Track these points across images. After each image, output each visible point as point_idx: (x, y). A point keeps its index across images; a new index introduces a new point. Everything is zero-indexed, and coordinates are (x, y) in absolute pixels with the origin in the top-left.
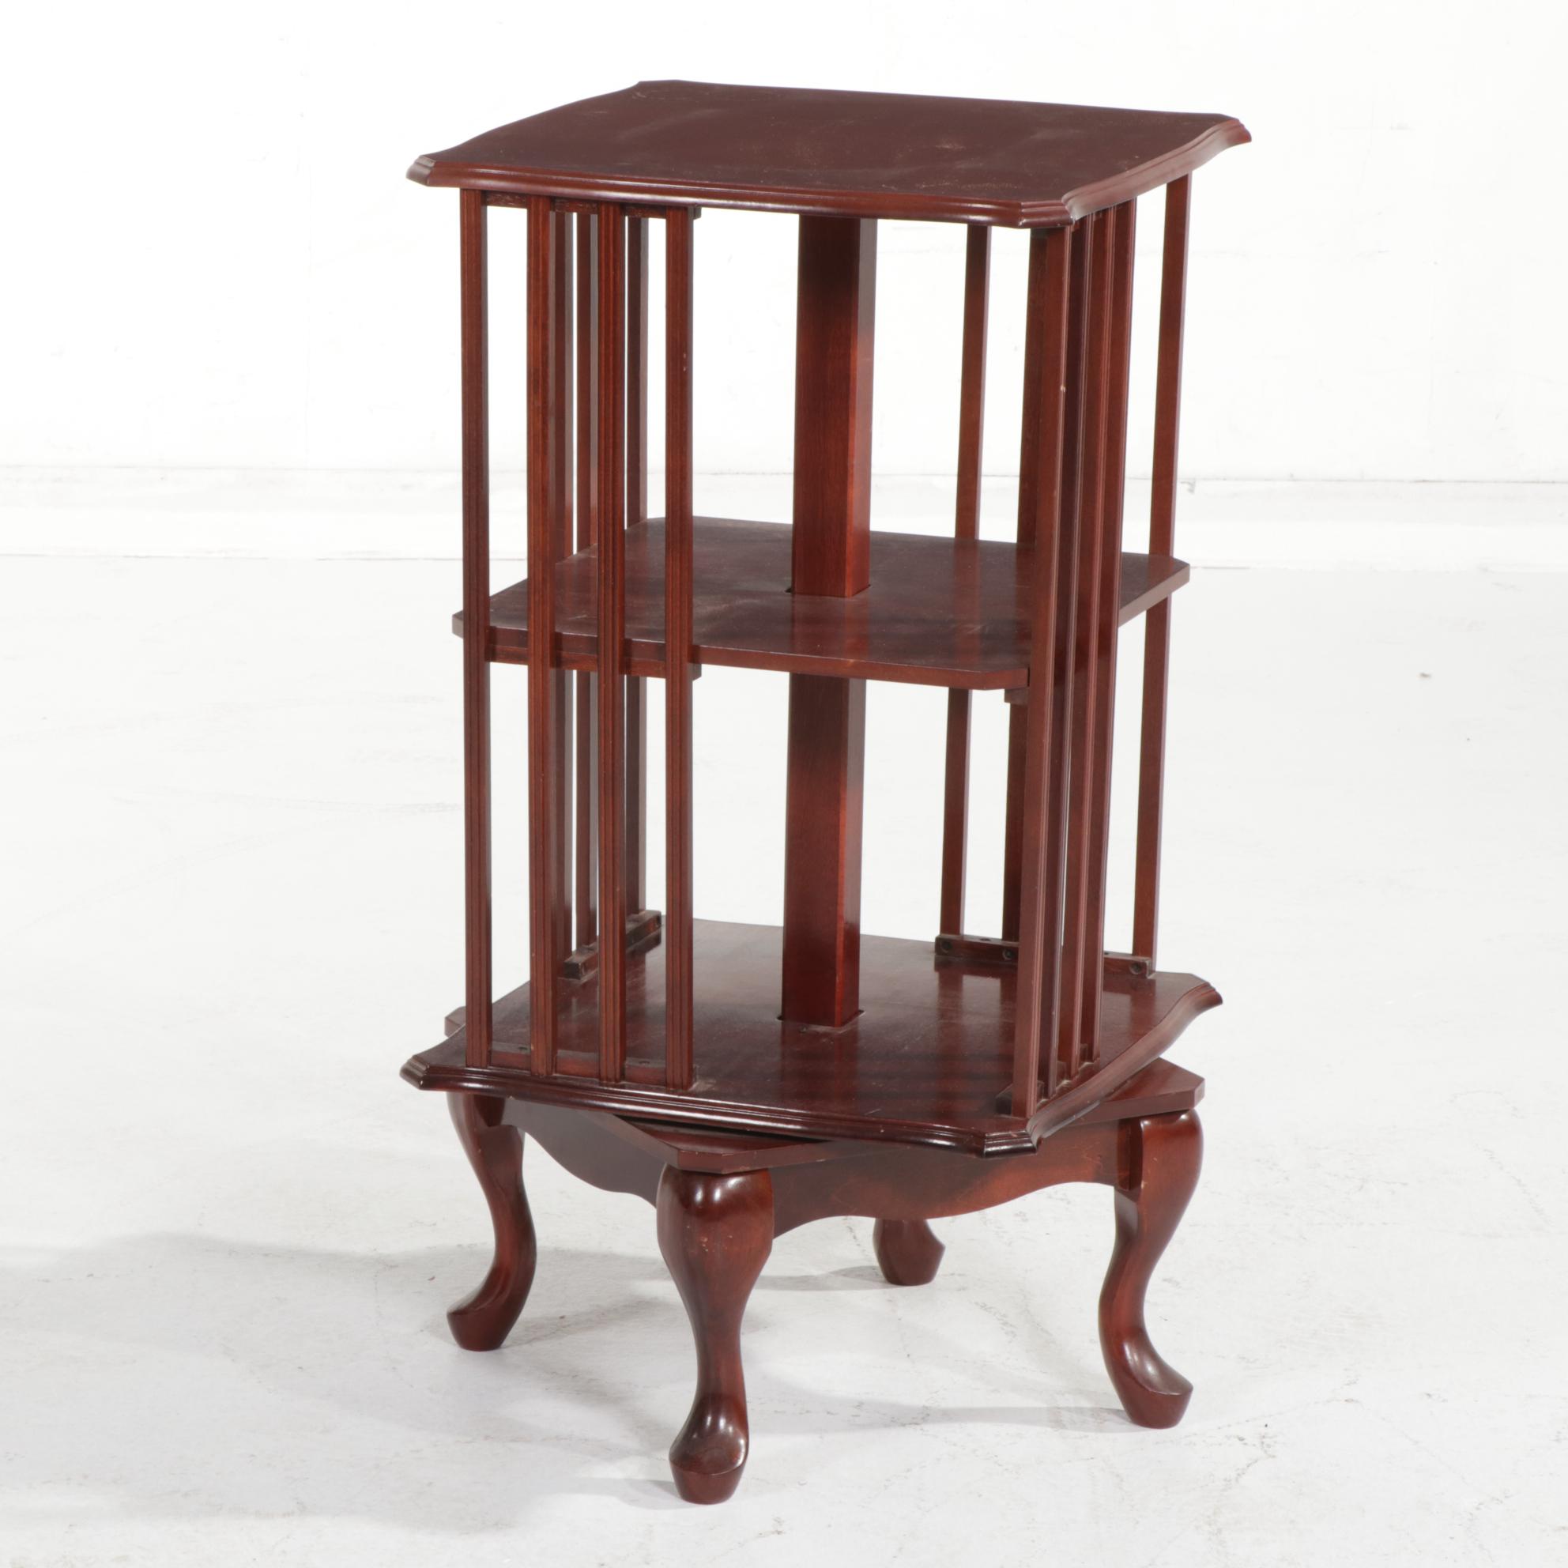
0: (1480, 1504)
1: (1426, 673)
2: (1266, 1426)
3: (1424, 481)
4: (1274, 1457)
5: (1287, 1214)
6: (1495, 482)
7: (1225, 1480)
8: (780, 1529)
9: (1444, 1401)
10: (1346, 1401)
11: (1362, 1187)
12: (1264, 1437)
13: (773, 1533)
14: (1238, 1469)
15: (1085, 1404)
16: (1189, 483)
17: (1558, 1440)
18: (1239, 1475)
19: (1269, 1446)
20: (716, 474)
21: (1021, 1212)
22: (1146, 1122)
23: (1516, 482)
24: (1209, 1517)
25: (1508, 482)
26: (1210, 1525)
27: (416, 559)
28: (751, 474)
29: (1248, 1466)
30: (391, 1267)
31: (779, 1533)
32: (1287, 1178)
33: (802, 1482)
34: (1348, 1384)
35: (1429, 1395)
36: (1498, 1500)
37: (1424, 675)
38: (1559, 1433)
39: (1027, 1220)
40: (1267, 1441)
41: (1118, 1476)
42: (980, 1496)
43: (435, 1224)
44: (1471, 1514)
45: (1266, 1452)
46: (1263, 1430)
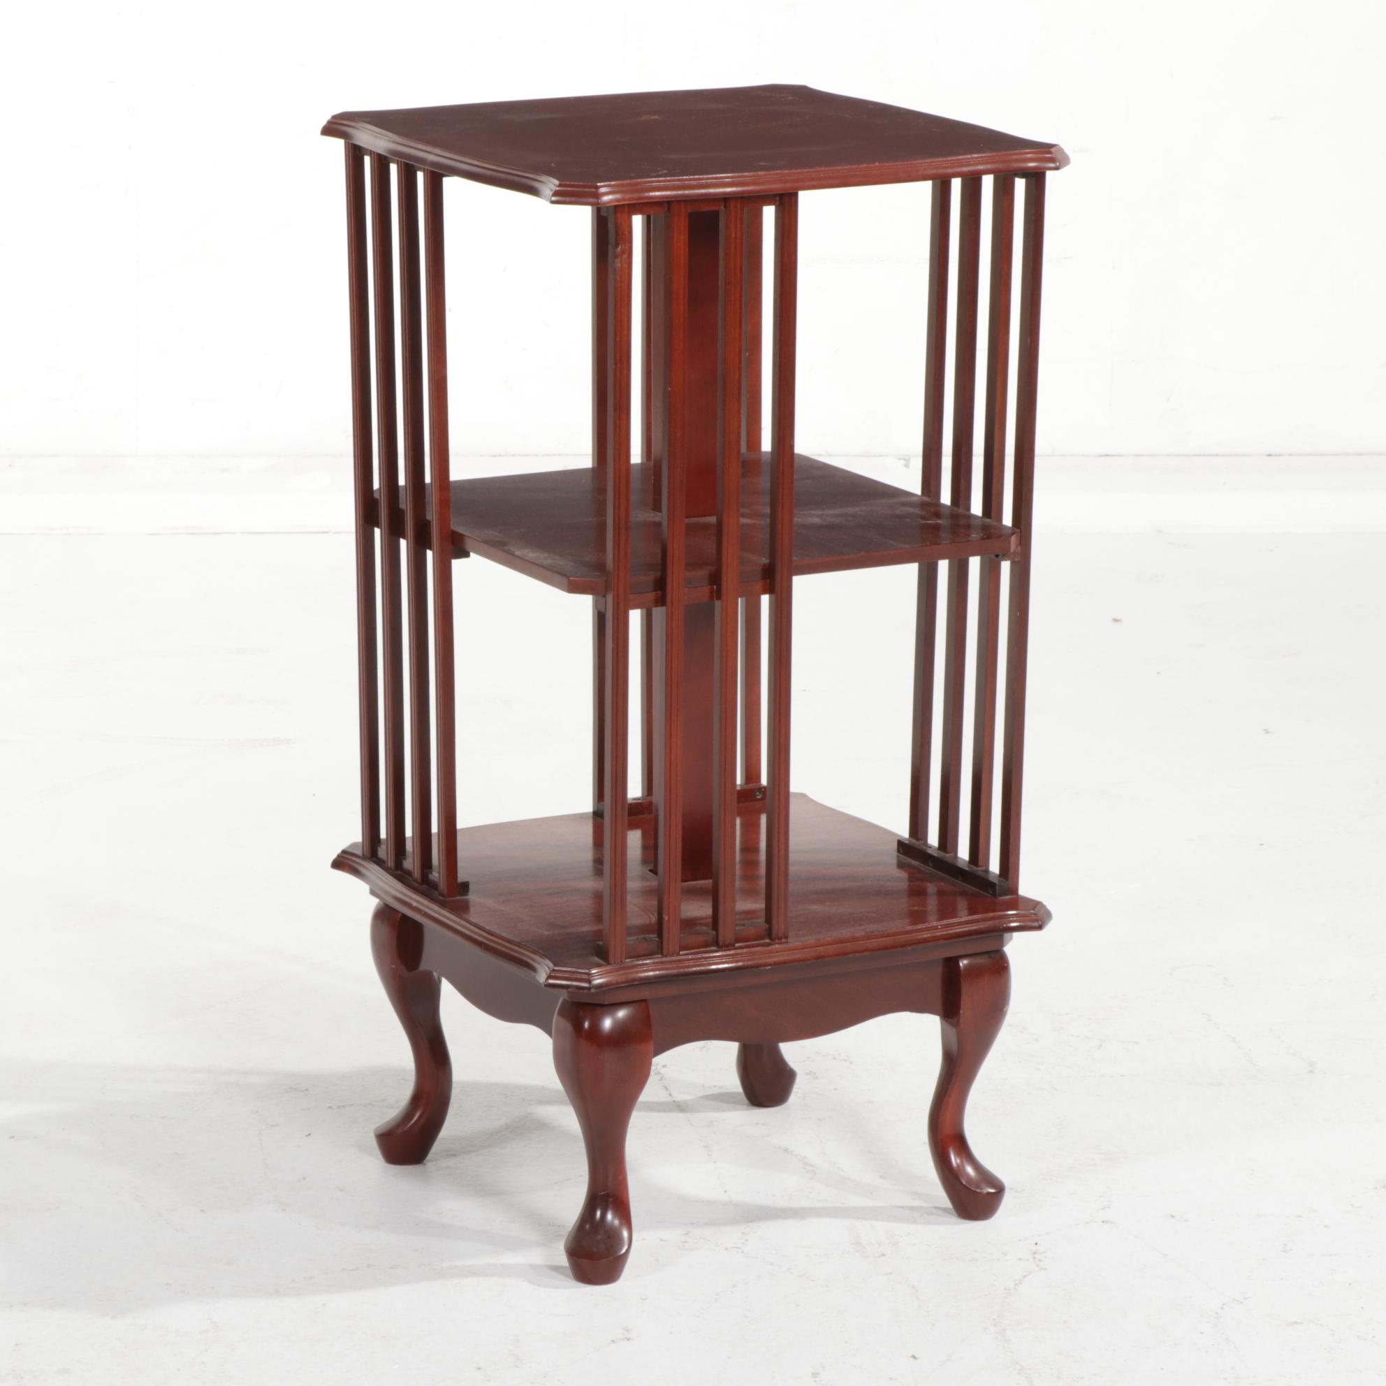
0: (1224, 1304)
1: (1119, 618)
2: (1036, 1244)
3: (1107, 455)
4: (1044, 1269)
5: (1039, 1069)
6: (1168, 455)
7: (1005, 1289)
8: (628, 1337)
9: (1186, 1221)
10: (1103, 1222)
11: (1101, 1046)
12: (1035, 1253)
13: (623, 1340)
14: (1016, 1280)
15: (917, 1203)
16: (905, 460)
17: (1285, 1251)
18: (1016, 1284)
19: (1040, 1260)
20: (494, 456)
21: (811, 1072)
22: (965, 962)
23: (1186, 455)
24: (994, 1319)
25: (1178, 455)
26: (995, 1326)
27: (234, 533)
28: (526, 455)
29: (1024, 1277)
30: (273, 1126)
31: (628, 1339)
32: (1036, 1040)
33: (643, 1298)
34: (1103, 1209)
35: (1172, 1216)
36: (1238, 1301)
37: (1116, 620)
38: (1286, 1245)
39: (816, 1078)
40: (1038, 1256)
41: (914, 1287)
42: (797, 1306)
43: (307, 1090)
44: (1217, 1313)
45: (1038, 1266)
46: (1034, 1248)
